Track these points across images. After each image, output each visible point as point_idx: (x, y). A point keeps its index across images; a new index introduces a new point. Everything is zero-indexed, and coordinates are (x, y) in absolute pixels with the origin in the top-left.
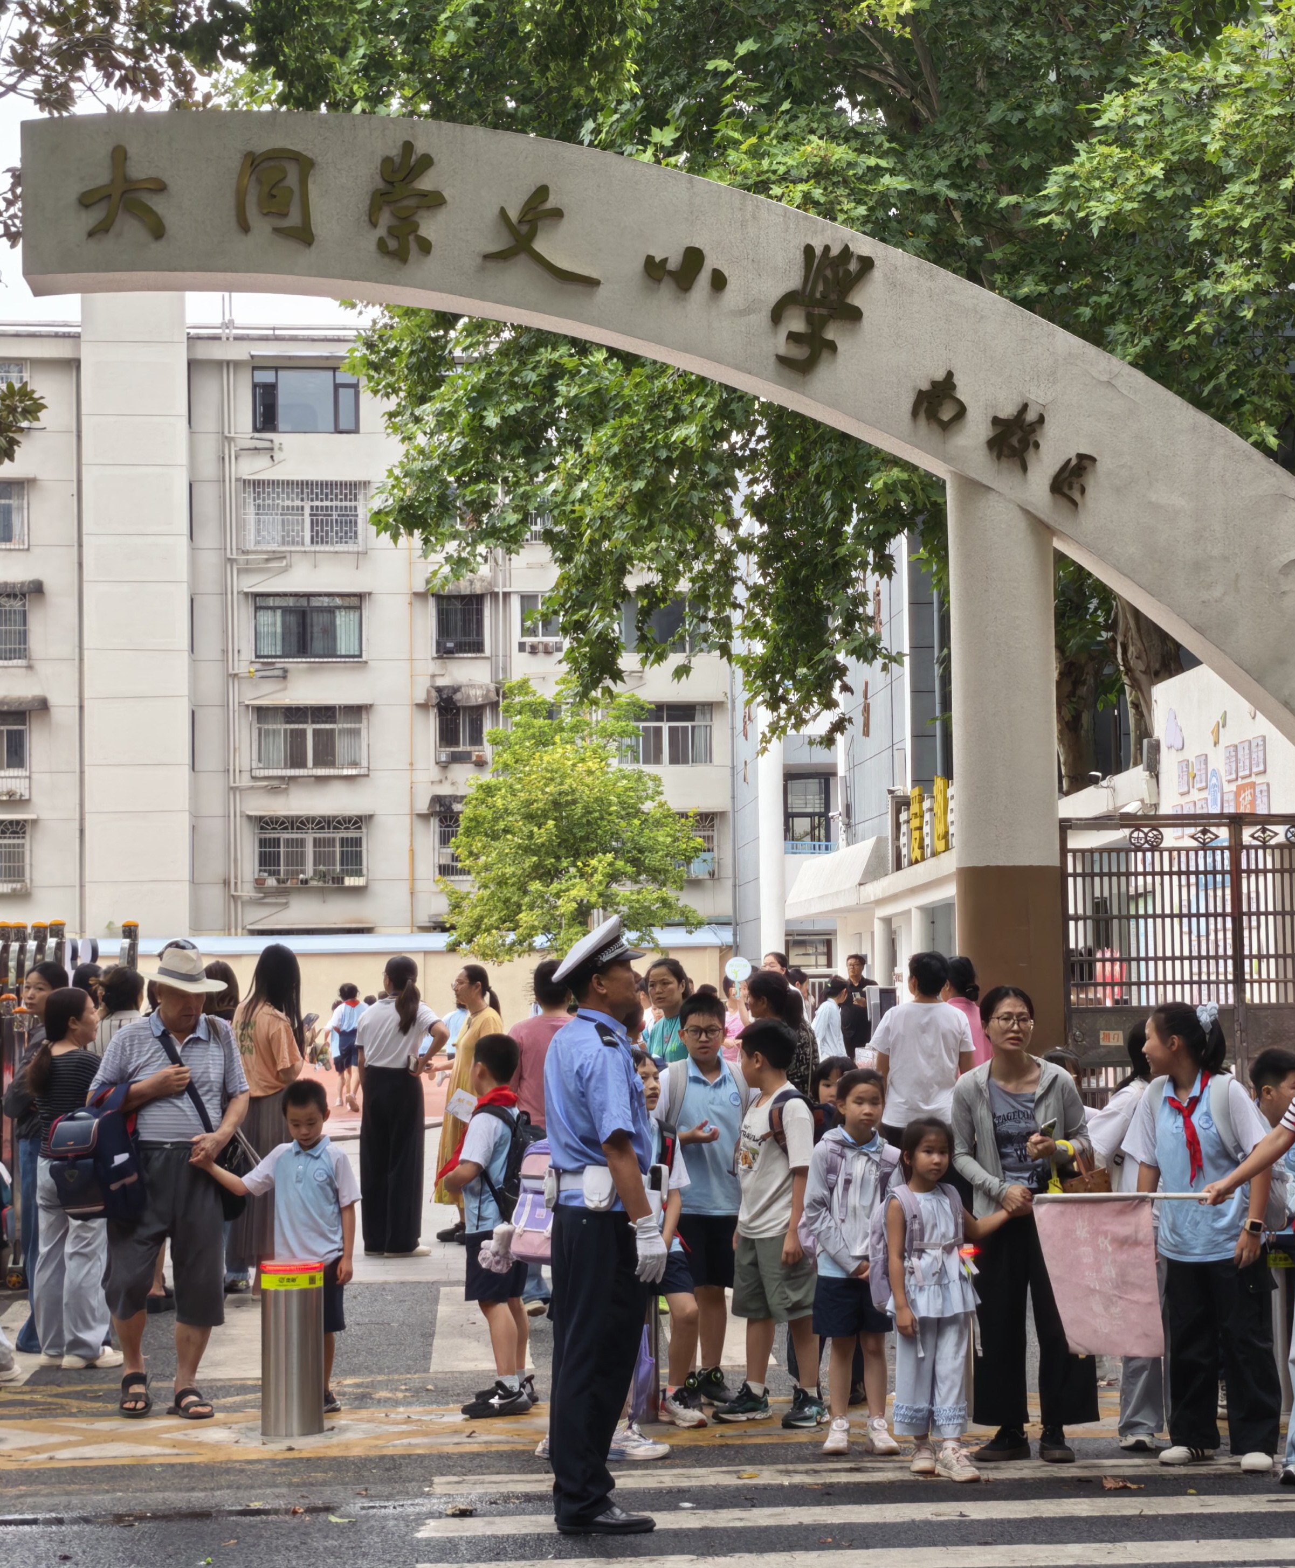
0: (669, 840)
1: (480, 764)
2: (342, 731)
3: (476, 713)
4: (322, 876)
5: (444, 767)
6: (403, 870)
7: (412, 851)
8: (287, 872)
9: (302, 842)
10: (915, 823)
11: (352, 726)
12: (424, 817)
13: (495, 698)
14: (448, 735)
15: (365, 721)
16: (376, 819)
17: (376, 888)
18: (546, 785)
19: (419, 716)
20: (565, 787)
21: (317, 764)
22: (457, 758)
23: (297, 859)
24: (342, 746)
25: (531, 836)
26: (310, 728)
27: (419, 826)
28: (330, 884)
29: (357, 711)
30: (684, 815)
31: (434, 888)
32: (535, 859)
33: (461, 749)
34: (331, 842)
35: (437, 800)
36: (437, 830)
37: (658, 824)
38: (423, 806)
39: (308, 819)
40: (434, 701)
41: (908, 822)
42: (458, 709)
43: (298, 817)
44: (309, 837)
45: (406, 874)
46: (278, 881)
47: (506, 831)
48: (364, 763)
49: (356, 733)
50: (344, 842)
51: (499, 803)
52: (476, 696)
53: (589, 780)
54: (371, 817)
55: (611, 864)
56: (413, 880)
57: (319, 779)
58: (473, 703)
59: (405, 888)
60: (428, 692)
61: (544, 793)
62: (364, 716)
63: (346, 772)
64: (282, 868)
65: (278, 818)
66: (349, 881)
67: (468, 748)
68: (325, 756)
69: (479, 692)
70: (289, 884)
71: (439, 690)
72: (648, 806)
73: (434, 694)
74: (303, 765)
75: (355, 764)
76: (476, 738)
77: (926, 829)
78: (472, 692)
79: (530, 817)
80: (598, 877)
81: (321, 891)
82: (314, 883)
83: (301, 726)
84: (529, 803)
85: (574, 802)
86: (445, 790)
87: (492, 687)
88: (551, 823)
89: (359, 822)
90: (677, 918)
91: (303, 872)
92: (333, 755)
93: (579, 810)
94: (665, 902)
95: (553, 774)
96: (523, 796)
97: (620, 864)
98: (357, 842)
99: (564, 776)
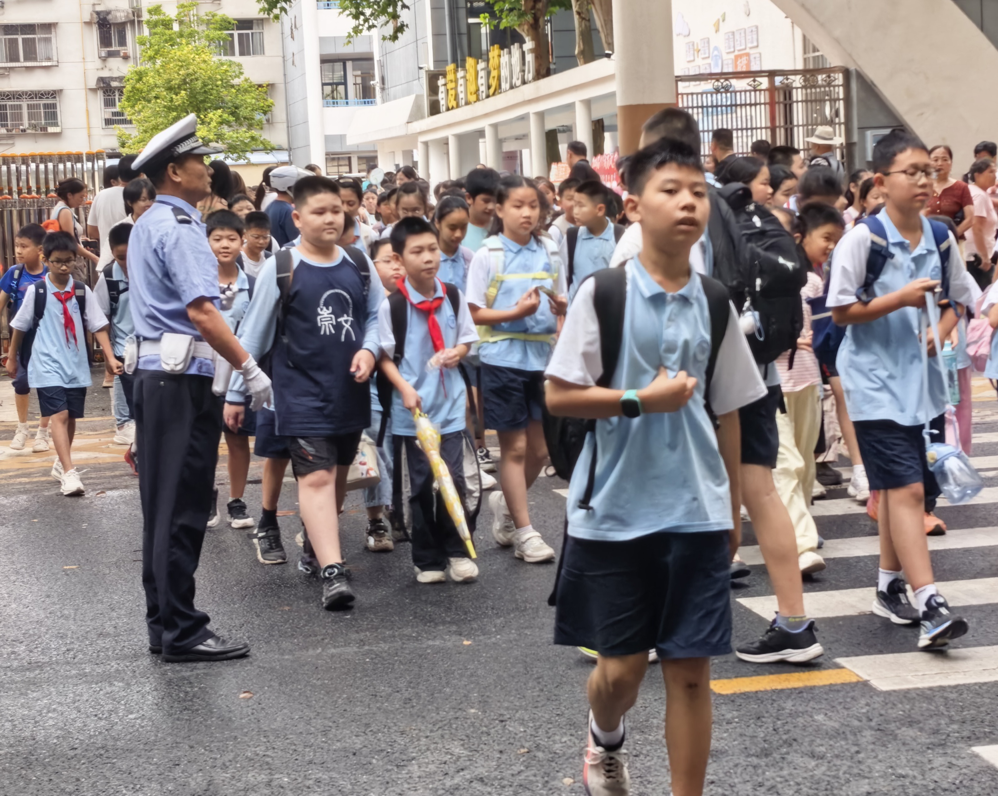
0: (254, 101)
1: (126, 58)
2: (40, 39)
3: (121, 27)
4: (34, 127)
5: (104, 59)
6: (83, 121)
7: (87, 111)
8: (12, 125)
9: (20, 107)
10: (450, 85)
11: (47, 36)
12: (94, 90)
13: (132, 17)
14: (105, 41)
15: (53, 33)
16: (64, 92)
17: (67, 133)
18: (179, 70)
19: (86, 29)
20: (190, 71)
21: (26, 59)
22: (111, 54)
23: (18, 117)
24: (40, 48)
25: (172, 100)
26: (20, 38)
27: (91, 95)
28: (39, 132)
29: (48, 27)
30: (260, 86)
31: (102, 132)
32: (175, 114)
33: (113, 49)
34: (38, 106)
35: (101, 80)
36: (102, 98)
37: (246, 91)
38: (93, 84)
39: (23, 92)
40: (96, 20)
41: (445, 85)
42: (110, 25)
43: (17, 92)
44: (24, 104)
45: (85, 125)
46: (8, 130)
47: (156, 98)
48: (55, 59)
49: (48, 40)
50: (46, 106)
51: (151, 81)
52: (121, 17)
53: (203, 66)
54: (61, 91)
55: (220, 116)
56: (89, 128)
57: (27, 68)
58: (119, 21)
59: (85, 133)
60: (91, 15)
61: (179, 74)
62: (53, 30)
63: (44, 64)
64: (9, 123)
65: (4, 92)
66: (51, 130)
67: (118, 48)
68: (31, 54)
69: (122, 14)
70: (14, 132)
71: (98, 13)
72: (236, 81)
73: (95, 16)
74: (17, 60)
75: (49, 59)
76: (122, 42)
77: (461, 89)
78: (118, 14)
79: (170, 89)
80: (213, 124)
81: (34, 136)
82: (29, 131)
83: (15, 37)
84: (170, 81)
85: (197, 79)
86: (105, 74)
87: (130, 11)
88: (183, 92)
89: (54, 94)
90: (261, 147)
91: (22, 125)
92: (35, 53)
93: (199, 84)
94: (253, 138)
95: (184, 63)
96: (166, 76)
97: (225, 116)
98: (54, 106)
99: (189, 64)
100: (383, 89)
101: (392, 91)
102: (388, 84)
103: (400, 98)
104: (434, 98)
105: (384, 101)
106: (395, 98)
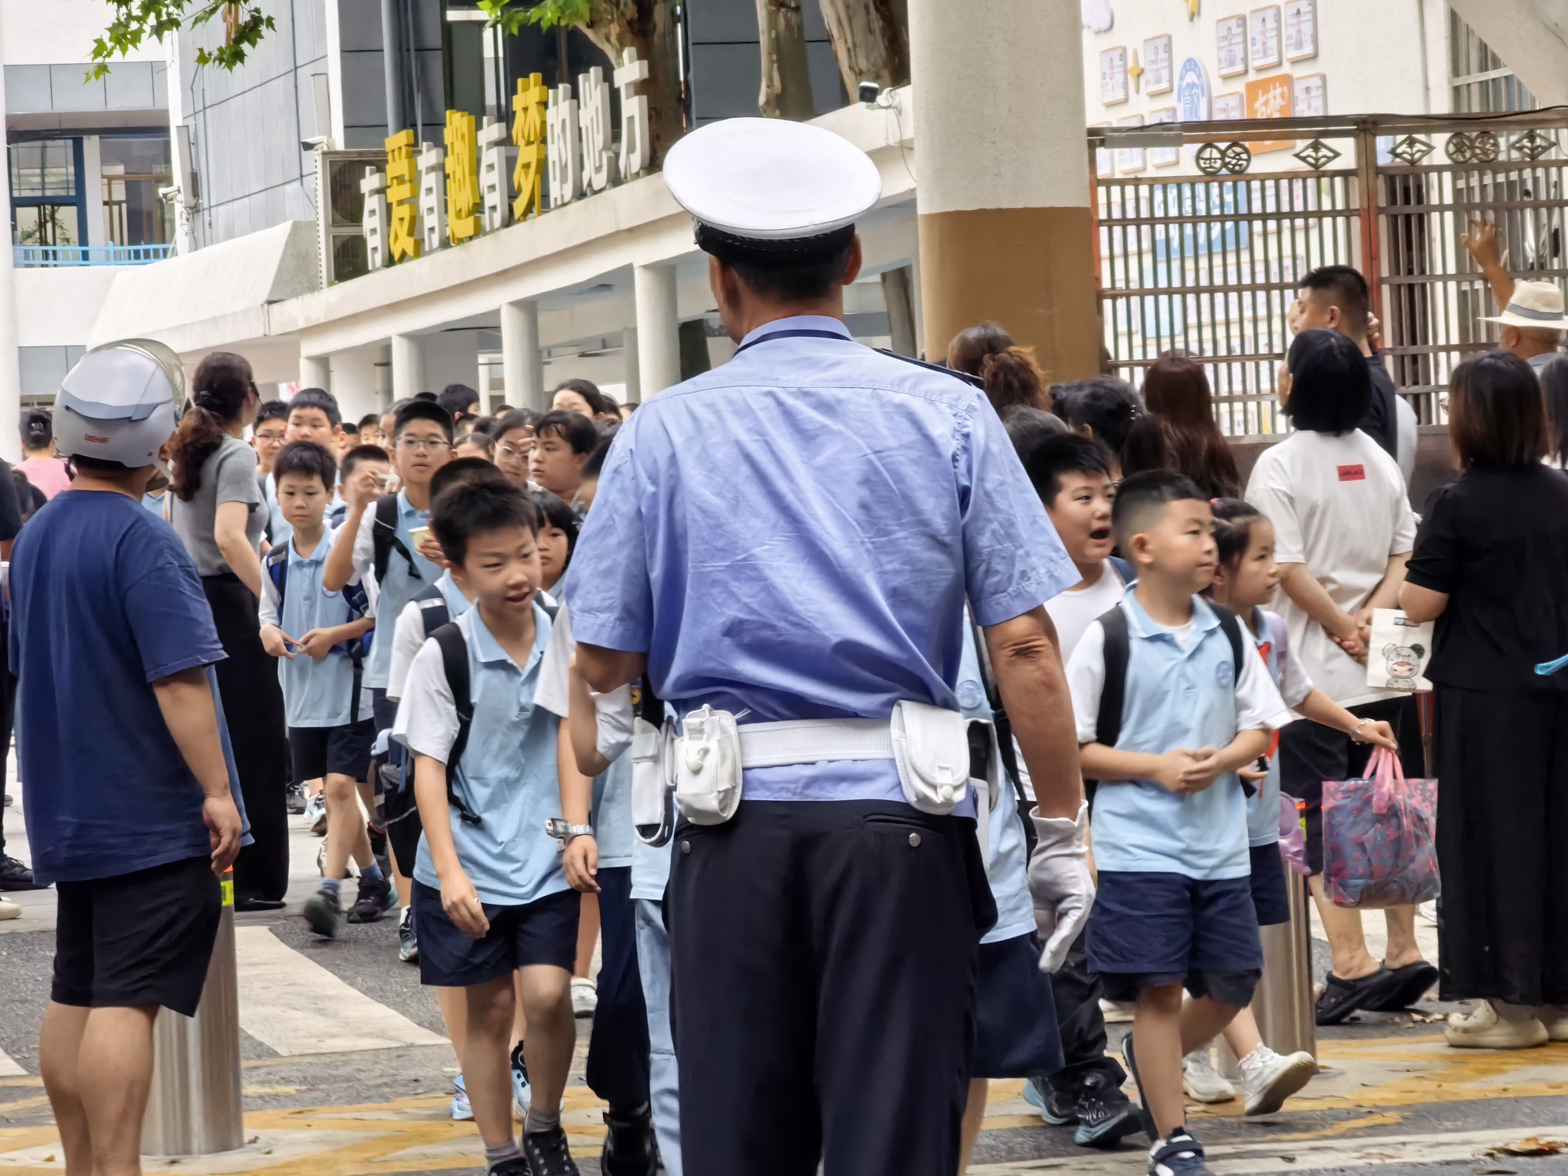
10: (397, 193)
41: (381, 191)
77: (427, 201)
100: (194, 210)
101: (221, 215)
102: (210, 194)
103: (243, 233)
104: (348, 231)
105: (195, 245)
106: (230, 235)
